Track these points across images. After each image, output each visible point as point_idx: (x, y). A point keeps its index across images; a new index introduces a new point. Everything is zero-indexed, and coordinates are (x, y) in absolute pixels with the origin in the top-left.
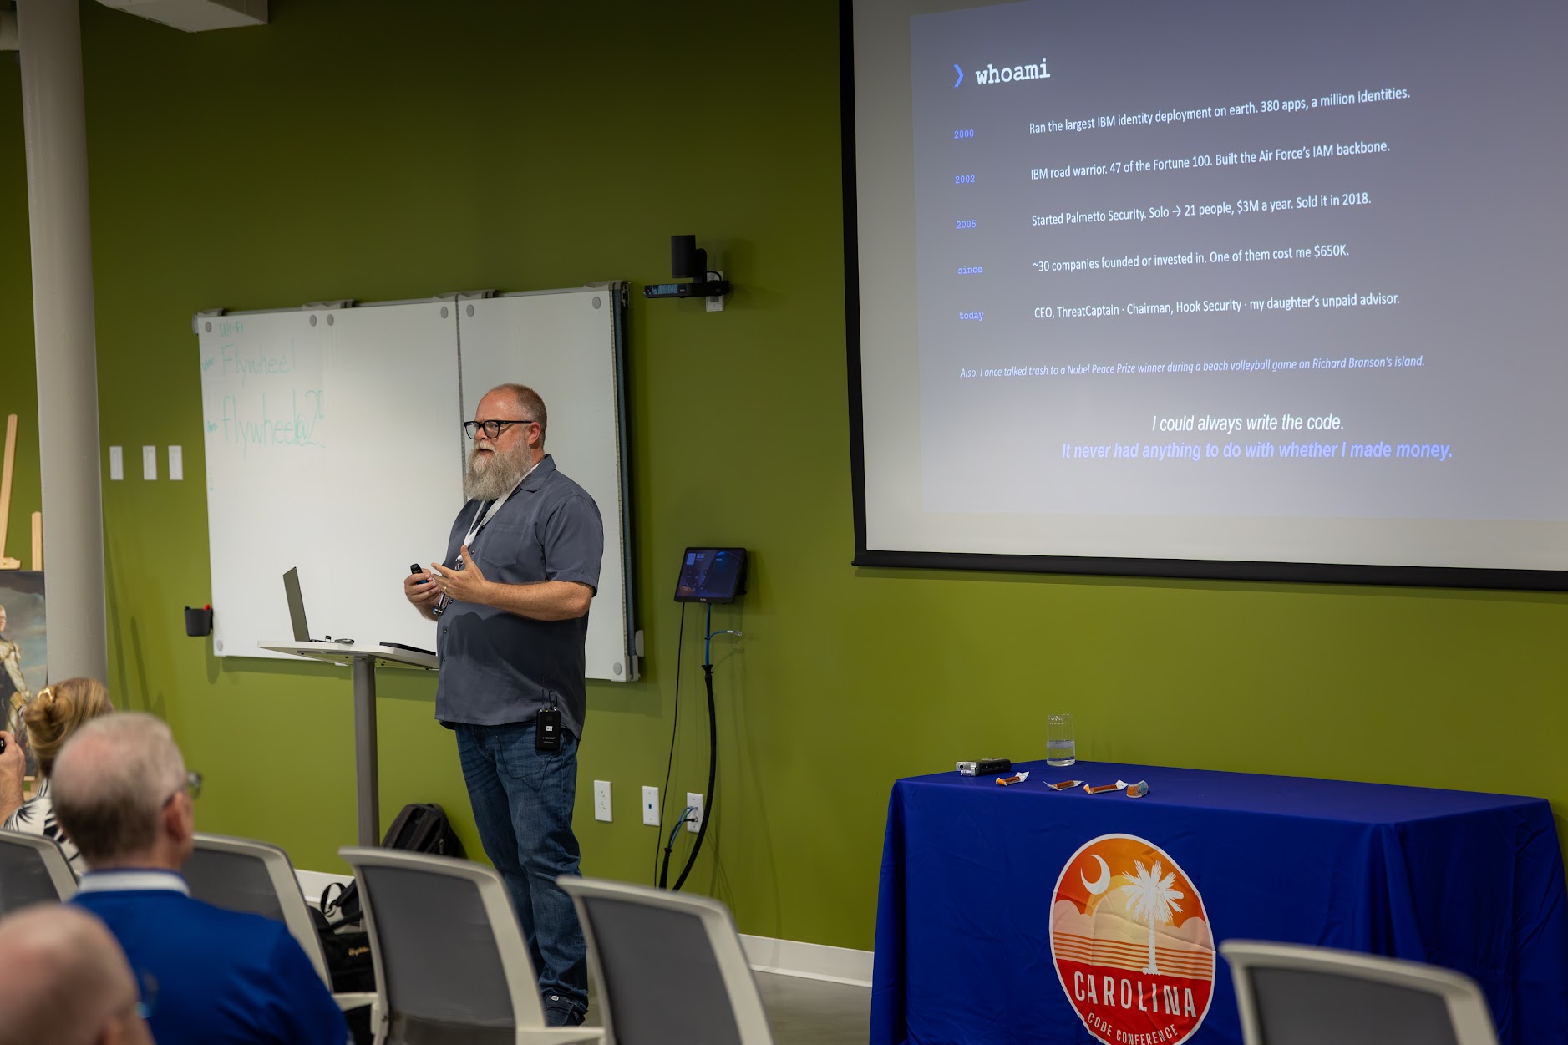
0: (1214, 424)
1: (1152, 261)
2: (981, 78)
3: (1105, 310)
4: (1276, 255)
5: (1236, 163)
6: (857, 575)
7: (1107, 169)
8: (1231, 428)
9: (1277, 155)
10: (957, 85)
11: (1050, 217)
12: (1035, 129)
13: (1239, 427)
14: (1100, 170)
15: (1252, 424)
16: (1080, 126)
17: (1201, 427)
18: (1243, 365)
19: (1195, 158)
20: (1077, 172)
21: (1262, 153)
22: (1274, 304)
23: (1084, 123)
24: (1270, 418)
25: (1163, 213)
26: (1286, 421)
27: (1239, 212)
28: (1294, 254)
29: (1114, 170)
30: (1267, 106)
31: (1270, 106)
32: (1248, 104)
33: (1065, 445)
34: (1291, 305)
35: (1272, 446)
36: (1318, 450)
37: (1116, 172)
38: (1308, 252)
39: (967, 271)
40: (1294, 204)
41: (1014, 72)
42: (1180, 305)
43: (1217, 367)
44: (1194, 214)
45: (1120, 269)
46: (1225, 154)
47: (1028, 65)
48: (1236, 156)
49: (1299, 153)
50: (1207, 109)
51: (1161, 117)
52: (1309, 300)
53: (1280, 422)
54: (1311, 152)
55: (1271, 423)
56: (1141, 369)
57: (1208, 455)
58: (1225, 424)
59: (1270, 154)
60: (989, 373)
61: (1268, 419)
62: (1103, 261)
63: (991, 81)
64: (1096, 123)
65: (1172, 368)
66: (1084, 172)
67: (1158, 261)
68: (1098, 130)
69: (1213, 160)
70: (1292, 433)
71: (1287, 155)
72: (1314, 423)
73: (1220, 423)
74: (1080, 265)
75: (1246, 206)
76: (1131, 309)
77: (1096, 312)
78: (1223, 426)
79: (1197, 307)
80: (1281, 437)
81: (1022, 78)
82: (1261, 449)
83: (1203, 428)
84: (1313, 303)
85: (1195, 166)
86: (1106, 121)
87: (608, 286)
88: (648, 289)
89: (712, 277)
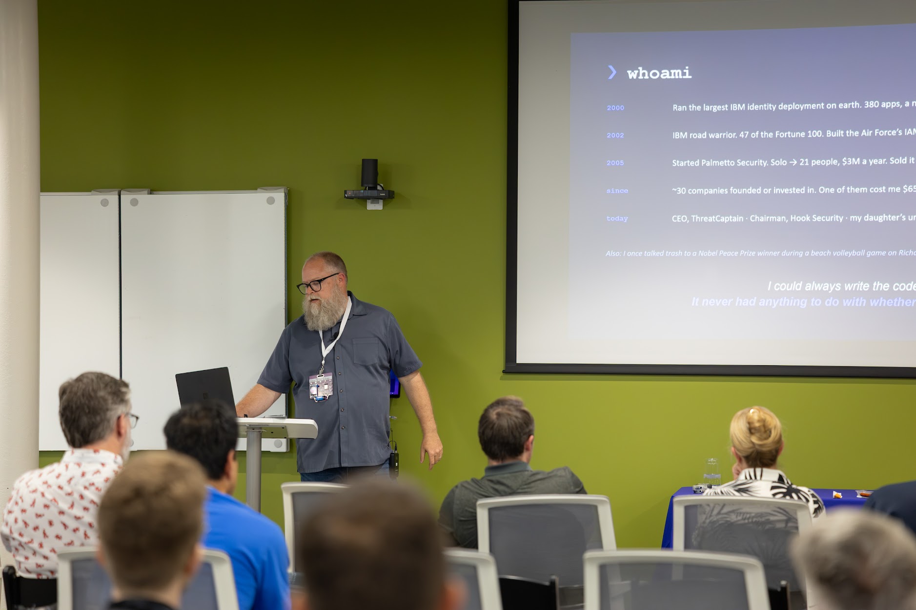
0: (818, 287)
1: (772, 191)
2: (632, 75)
3: (732, 219)
4: (872, 190)
5: (842, 136)
6: (501, 379)
7: (738, 135)
8: (832, 289)
9: (876, 133)
10: (611, 77)
11: (688, 162)
12: (678, 108)
13: (838, 288)
14: (732, 135)
15: (848, 287)
16: (716, 108)
17: (808, 288)
18: (844, 253)
19: (810, 132)
20: (712, 136)
21: (864, 131)
22: (868, 218)
23: (719, 107)
24: (864, 283)
25: (783, 163)
26: (876, 286)
27: (844, 164)
28: (887, 190)
29: (743, 136)
30: (869, 104)
31: (871, 104)
32: (854, 102)
33: (694, 298)
34: (883, 219)
35: (865, 300)
36: (901, 302)
37: (744, 137)
38: (898, 189)
39: (615, 191)
40: (888, 161)
41: (661, 73)
42: (793, 217)
43: (822, 253)
44: (807, 164)
45: (745, 195)
46: (834, 130)
47: (674, 69)
48: (842, 132)
49: (894, 133)
50: (821, 104)
51: (783, 107)
52: (898, 217)
53: (871, 286)
54: (903, 132)
55: (864, 287)
56: (760, 254)
57: (812, 304)
58: (828, 287)
59: (870, 132)
60: (630, 254)
61: (862, 284)
62: (731, 189)
63: (641, 77)
64: (729, 107)
65: (785, 253)
66: (718, 136)
67: (776, 191)
68: (729, 111)
69: (824, 133)
70: (880, 294)
71: (883, 133)
72: (899, 287)
73: (823, 286)
74: (711, 191)
75: (850, 161)
76: (753, 218)
77: (723, 219)
78: (825, 288)
79: (808, 218)
80: (871, 294)
81: (668, 77)
82: (855, 302)
83: (810, 289)
84: (900, 218)
85: (810, 136)
86: (735, 107)
87: (283, 190)
88: (345, 192)
89: (379, 188)
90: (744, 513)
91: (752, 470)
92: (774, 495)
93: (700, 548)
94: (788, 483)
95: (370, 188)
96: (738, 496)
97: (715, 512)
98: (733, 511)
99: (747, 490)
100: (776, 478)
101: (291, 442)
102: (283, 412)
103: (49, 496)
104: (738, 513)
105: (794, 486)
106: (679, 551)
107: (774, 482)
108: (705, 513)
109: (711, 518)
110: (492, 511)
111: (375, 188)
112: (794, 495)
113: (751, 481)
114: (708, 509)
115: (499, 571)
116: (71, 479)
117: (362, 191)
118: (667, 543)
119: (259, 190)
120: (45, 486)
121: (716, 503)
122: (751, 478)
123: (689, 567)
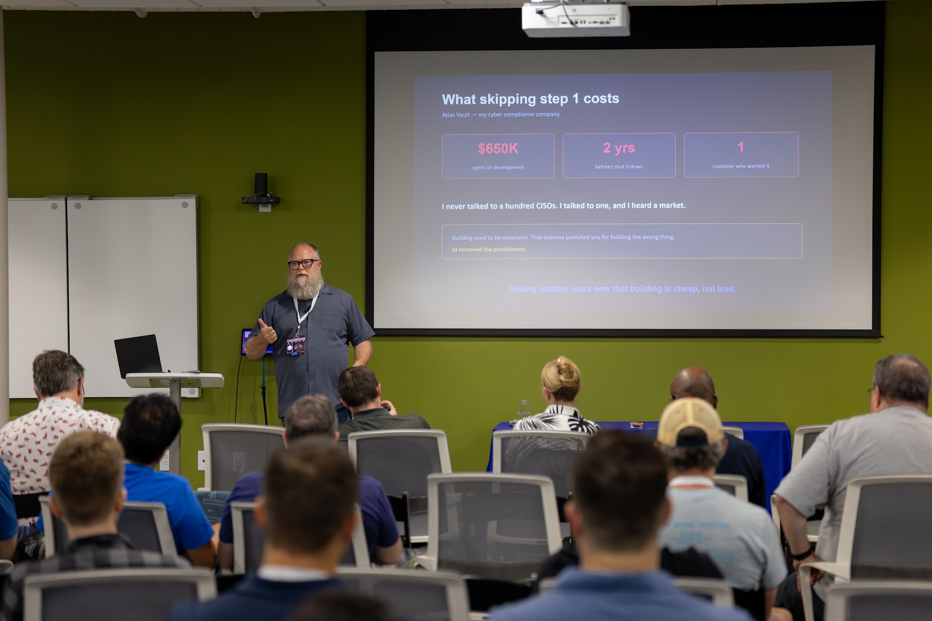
88: (243, 199)
89: (268, 195)
91: (555, 406)
92: (570, 426)
94: (580, 417)
95: (261, 196)
99: (552, 422)
100: (572, 413)
101: (202, 391)
102: (196, 368)
103: (29, 431)
105: (584, 420)
107: (570, 416)
110: (358, 440)
111: (265, 195)
112: (584, 426)
113: (554, 414)
116: (45, 418)
117: (256, 198)
119: (175, 197)
122: (554, 412)
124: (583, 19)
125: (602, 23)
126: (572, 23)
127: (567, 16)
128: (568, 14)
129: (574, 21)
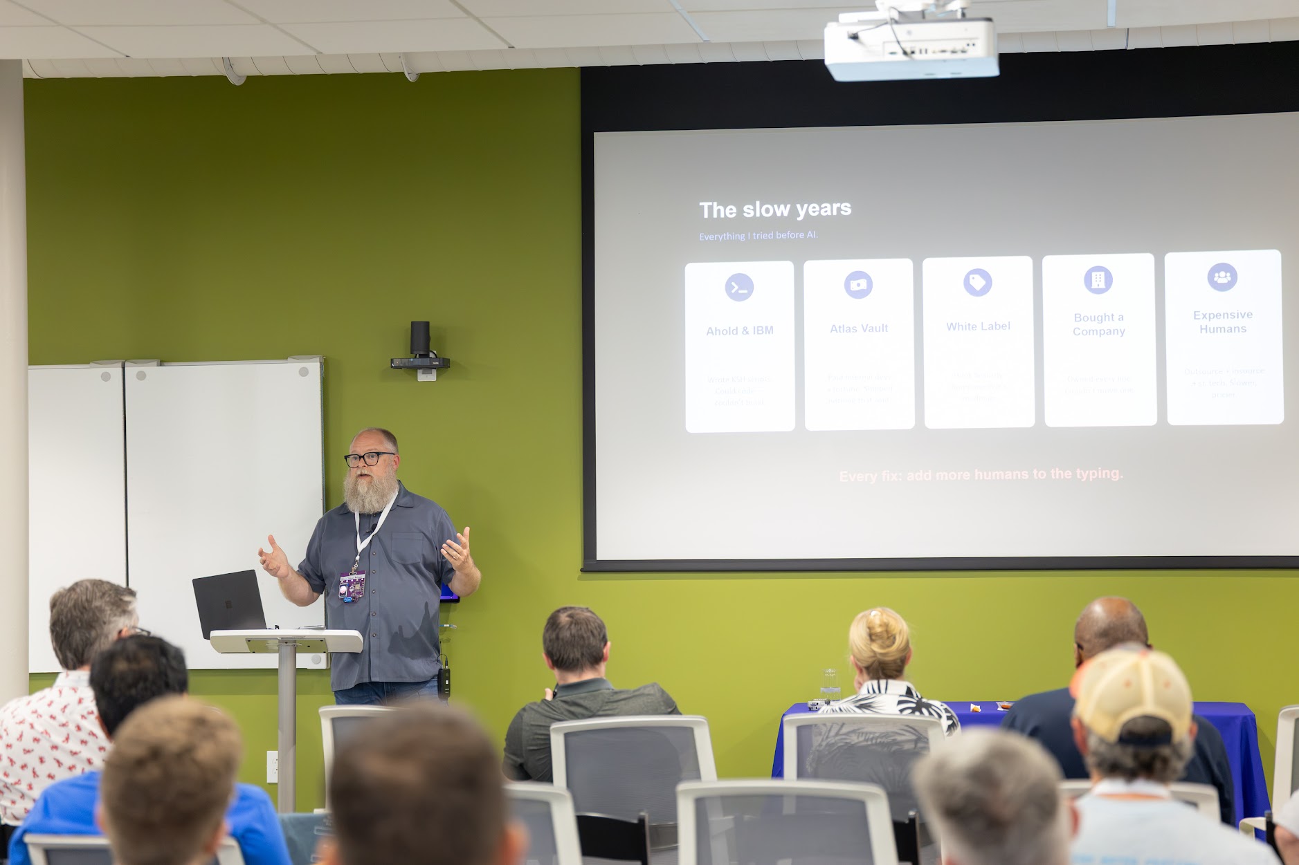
6: (579, 579)
87: (318, 359)
88: (392, 361)
89: (431, 355)
90: (867, 733)
91: (875, 683)
92: (901, 711)
93: (815, 776)
94: (917, 696)
95: (421, 356)
96: (860, 714)
97: (833, 733)
98: (854, 731)
99: (870, 706)
100: (904, 692)
103: (39, 728)
104: (859, 733)
105: (924, 700)
106: (791, 780)
107: (901, 696)
108: (820, 734)
109: (829, 740)
110: (568, 736)
111: (426, 356)
112: (924, 710)
113: (874, 695)
114: (824, 729)
115: (577, 807)
116: (65, 707)
117: (412, 360)
118: (778, 772)
119: (289, 359)
120: (35, 715)
121: (834, 722)
122: (874, 692)
123: (803, 799)
124: (923, 46)
125: (954, 52)
126: (905, 53)
127: (898, 42)
128: (900, 39)
129: (908, 50)
